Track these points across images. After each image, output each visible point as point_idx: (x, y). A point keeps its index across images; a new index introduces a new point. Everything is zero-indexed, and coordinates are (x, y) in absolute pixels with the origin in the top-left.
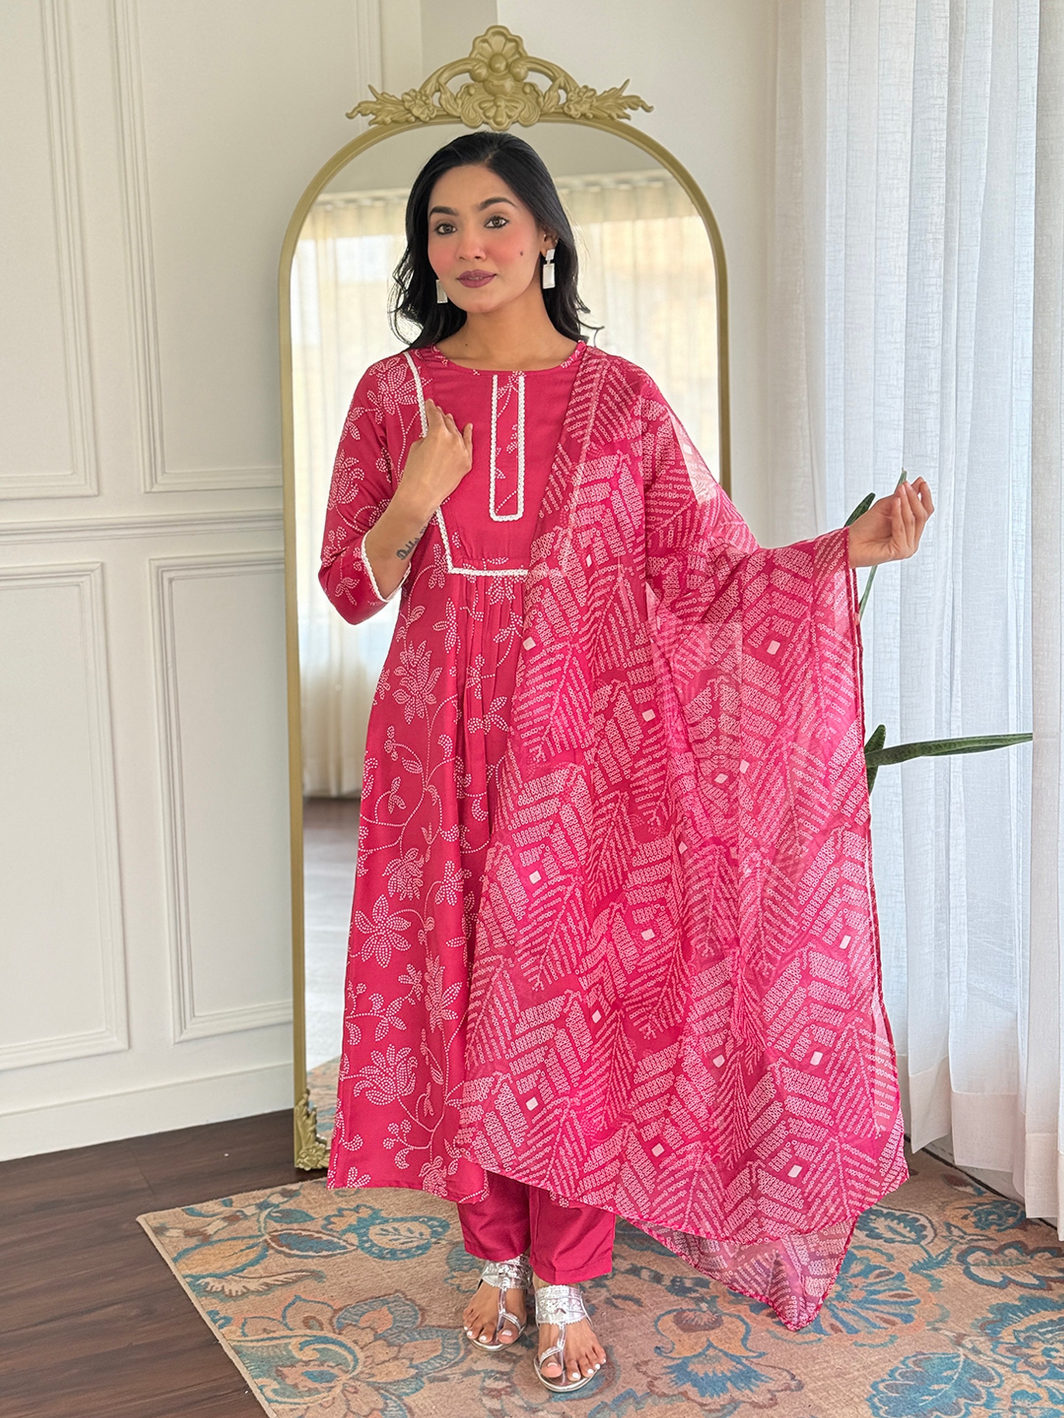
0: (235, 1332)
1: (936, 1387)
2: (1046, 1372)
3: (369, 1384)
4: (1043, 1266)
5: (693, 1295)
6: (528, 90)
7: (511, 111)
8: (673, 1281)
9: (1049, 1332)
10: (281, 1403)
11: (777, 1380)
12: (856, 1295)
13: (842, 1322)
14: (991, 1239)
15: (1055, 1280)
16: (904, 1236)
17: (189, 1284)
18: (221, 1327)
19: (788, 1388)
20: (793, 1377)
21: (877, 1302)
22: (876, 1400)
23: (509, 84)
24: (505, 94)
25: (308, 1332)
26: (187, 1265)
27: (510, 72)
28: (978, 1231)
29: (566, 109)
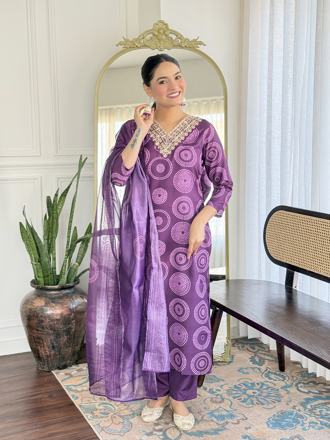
0: (79, 401)
1: (287, 420)
2: (320, 416)
3: (119, 416)
4: (320, 388)
5: (216, 394)
6: (169, 39)
7: (164, 45)
8: (210, 390)
9: (321, 406)
10: (93, 420)
11: (240, 417)
12: (264, 394)
13: (260, 402)
14: (306, 380)
15: (324, 392)
16: (279, 379)
17: (66, 388)
18: (76, 399)
19: (243, 419)
20: (244, 417)
21: (270, 396)
22: (269, 423)
23: (164, 37)
24: (163, 40)
25: (101, 401)
26: (65, 383)
27: (164, 33)
28: (302, 378)
29: (180, 45)
